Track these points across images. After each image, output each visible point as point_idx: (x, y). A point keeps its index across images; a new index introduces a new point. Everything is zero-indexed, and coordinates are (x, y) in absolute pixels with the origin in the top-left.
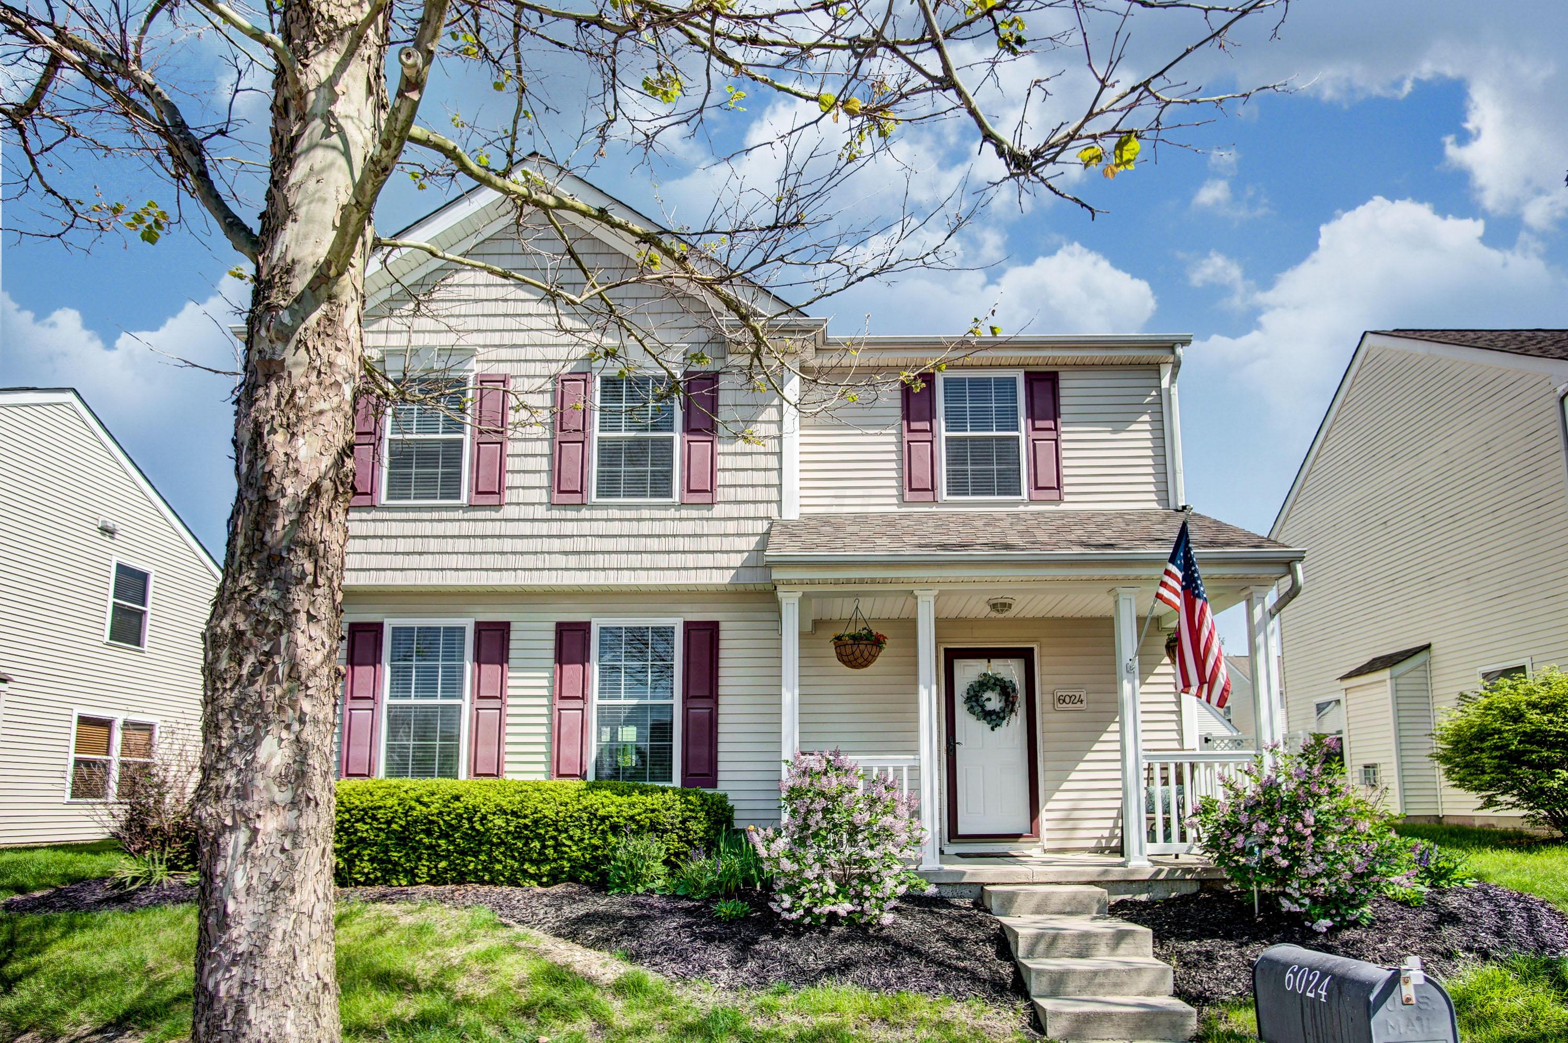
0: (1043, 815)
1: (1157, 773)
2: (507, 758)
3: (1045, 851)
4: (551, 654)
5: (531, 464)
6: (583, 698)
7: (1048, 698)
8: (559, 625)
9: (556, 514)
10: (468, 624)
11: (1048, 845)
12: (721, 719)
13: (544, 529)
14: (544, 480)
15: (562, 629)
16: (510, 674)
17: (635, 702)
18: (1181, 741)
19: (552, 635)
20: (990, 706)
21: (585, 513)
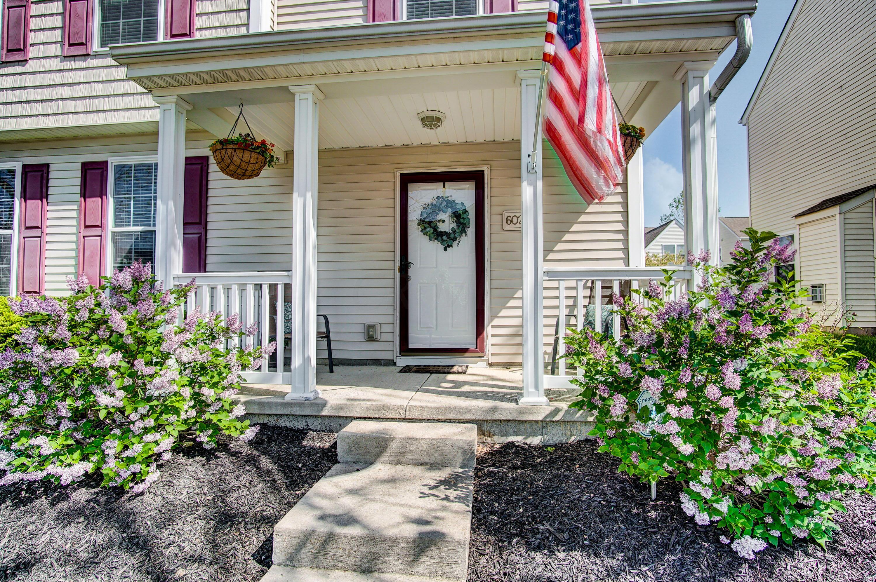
0: (489, 331)
1: (598, 292)
2: (47, 278)
3: (490, 365)
4: (78, 189)
5: (48, 22)
6: (101, 227)
7: (497, 219)
8: (85, 165)
9: (67, 65)
10: (17, 166)
11: (492, 359)
12: (210, 243)
13: (57, 78)
14: (57, 36)
15: (86, 167)
16: (49, 208)
17: (140, 228)
18: (627, 260)
19: (79, 174)
20: (443, 227)
21: (90, 62)
